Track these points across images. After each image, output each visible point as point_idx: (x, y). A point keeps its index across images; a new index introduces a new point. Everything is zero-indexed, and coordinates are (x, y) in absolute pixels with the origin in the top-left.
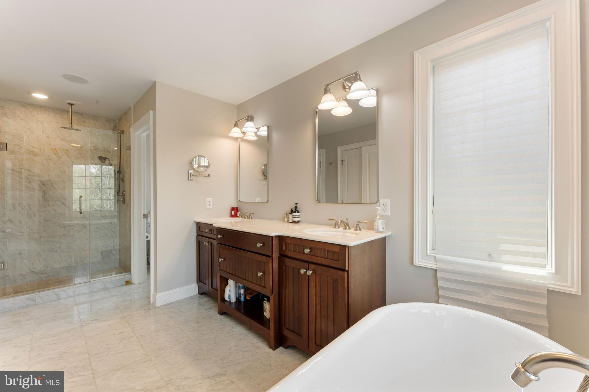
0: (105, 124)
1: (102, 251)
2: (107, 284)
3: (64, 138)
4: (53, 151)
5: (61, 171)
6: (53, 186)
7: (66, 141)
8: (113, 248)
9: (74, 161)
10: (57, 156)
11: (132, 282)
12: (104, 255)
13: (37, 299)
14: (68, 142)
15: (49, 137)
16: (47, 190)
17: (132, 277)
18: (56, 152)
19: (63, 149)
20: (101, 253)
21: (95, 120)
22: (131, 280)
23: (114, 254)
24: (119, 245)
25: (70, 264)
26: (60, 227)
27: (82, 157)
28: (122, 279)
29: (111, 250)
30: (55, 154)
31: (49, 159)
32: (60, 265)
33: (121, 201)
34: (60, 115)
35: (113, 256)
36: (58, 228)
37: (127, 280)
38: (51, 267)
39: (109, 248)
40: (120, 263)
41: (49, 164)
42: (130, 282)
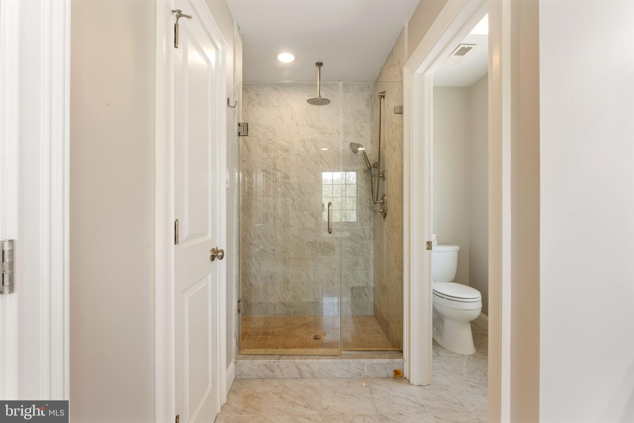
0: (357, 95)
1: (352, 287)
2: (365, 368)
3: (313, 124)
4: (302, 143)
5: (309, 170)
6: (301, 190)
7: (315, 128)
8: (365, 285)
9: (322, 155)
10: (305, 150)
11: (406, 374)
12: (355, 294)
13: (276, 369)
14: (317, 128)
15: (298, 125)
16: (296, 196)
17: (405, 363)
18: (304, 144)
19: (311, 139)
20: (352, 290)
21: (346, 91)
22: (403, 369)
23: (367, 295)
24: (373, 281)
25: (318, 299)
26: (307, 247)
27: (331, 148)
28: (388, 364)
29: (363, 288)
30: (304, 147)
31: (298, 154)
32: (307, 300)
33: (380, 212)
34: (309, 92)
35: (365, 297)
36: (306, 247)
37: (397, 368)
38: (299, 300)
39: (361, 285)
40: (374, 309)
41: (298, 161)
42: (401, 373)
